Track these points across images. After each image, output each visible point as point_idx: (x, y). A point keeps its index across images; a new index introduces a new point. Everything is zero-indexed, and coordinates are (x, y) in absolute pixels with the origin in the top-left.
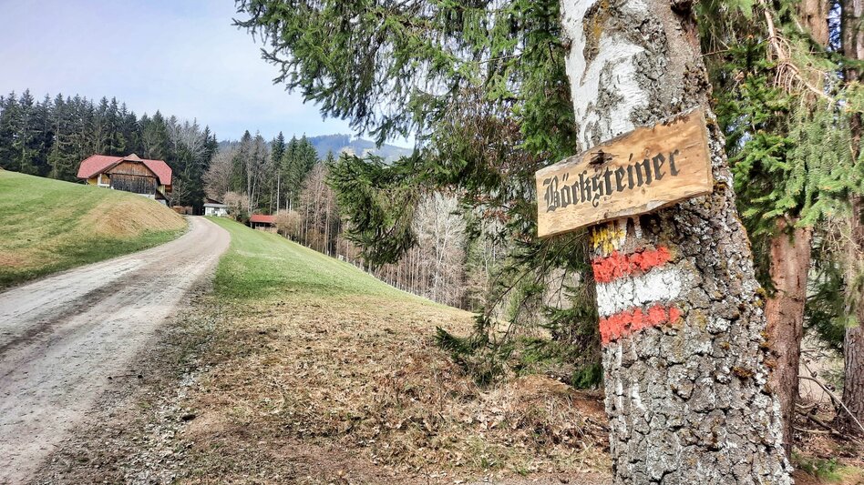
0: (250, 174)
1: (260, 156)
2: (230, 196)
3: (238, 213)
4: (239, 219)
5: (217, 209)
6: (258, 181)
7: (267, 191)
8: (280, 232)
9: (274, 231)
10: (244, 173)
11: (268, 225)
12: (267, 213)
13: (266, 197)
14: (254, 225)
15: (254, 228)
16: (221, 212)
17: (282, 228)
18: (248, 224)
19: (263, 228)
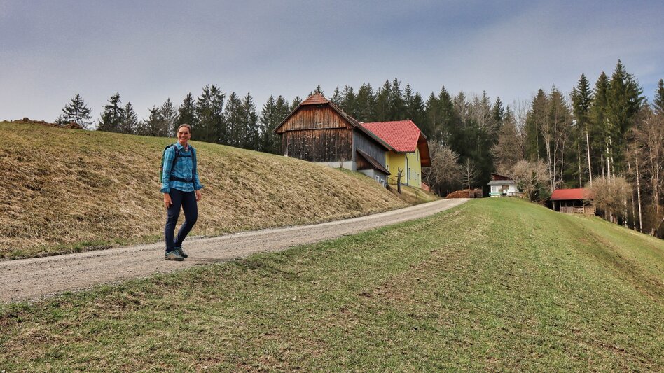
0: (548, 138)
1: (558, 113)
2: (521, 166)
3: (532, 188)
4: (534, 198)
5: (506, 186)
6: (560, 146)
7: (572, 157)
8: (599, 213)
9: (591, 211)
10: (541, 138)
11: (578, 204)
12: (577, 187)
13: (572, 165)
14: (557, 205)
15: (558, 209)
16: (512, 190)
17: (603, 206)
18: (548, 204)
19: (570, 209)
